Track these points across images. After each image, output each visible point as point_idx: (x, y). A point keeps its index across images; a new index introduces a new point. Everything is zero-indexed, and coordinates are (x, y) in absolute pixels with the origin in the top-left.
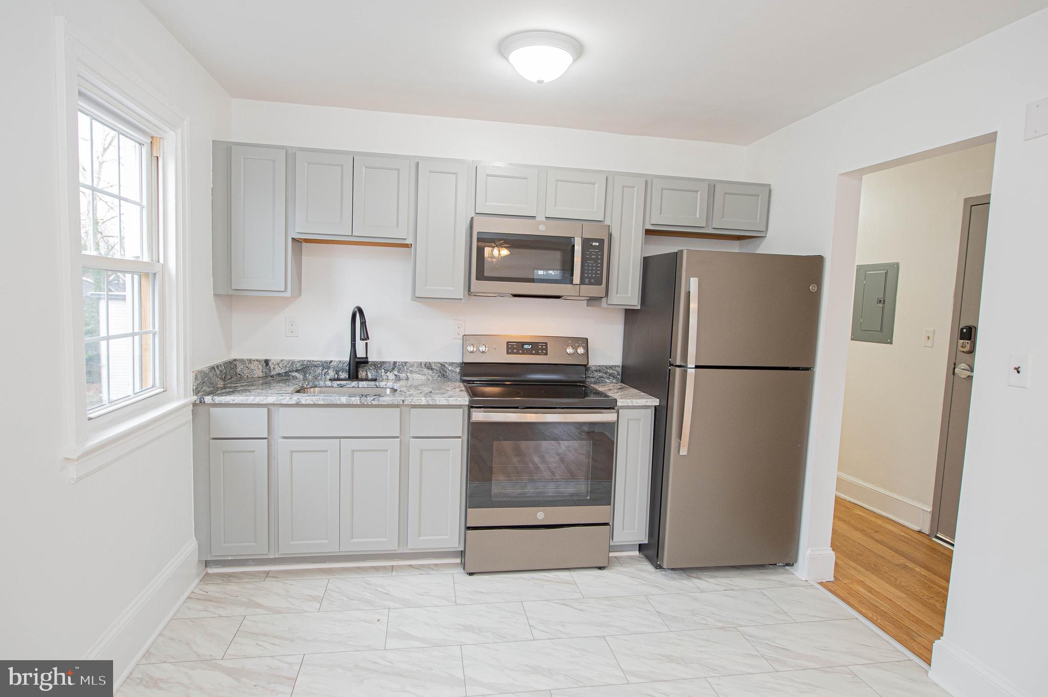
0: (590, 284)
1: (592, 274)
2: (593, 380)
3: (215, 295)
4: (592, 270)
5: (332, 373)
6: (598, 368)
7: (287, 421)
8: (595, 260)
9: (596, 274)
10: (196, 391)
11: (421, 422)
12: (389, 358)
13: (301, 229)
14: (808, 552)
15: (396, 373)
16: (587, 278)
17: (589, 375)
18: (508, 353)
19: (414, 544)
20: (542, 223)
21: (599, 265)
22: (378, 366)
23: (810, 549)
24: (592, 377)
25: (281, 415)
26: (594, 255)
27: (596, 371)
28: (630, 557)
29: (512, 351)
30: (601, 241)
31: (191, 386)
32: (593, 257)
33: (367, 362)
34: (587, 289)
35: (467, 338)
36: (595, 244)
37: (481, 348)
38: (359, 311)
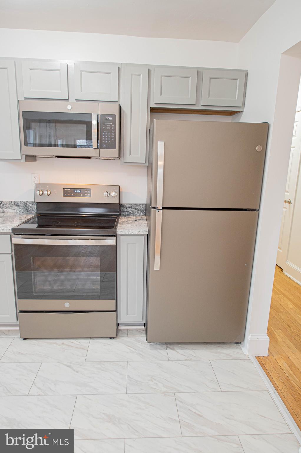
0: (107, 148)
1: (108, 140)
2: (127, 213)
4: (108, 138)
6: (130, 206)
8: (110, 131)
9: (111, 140)
14: (250, 336)
16: (104, 143)
17: (124, 210)
18: (64, 196)
20: (71, 103)
21: (113, 134)
23: (251, 335)
24: (126, 212)
26: (109, 127)
27: (129, 207)
28: (137, 330)
29: (67, 194)
30: (114, 116)
32: (108, 128)
34: (104, 152)
35: (37, 186)
36: (109, 118)
37: (46, 193)
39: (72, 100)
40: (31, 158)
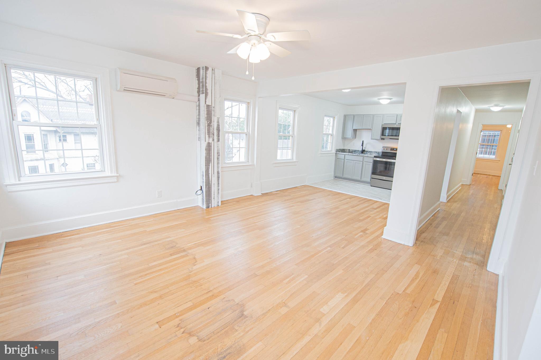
3: (342, 138)
5: (359, 152)
10: (336, 152)
11: (366, 159)
12: (369, 150)
13: (355, 128)
15: (370, 153)
19: (363, 179)
22: (367, 151)
25: (346, 156)
33: (365, 150)
35: (383, 147)
37: (385, 149)
38: (363, 141)
39: (396, 124)
40: (382, 139)
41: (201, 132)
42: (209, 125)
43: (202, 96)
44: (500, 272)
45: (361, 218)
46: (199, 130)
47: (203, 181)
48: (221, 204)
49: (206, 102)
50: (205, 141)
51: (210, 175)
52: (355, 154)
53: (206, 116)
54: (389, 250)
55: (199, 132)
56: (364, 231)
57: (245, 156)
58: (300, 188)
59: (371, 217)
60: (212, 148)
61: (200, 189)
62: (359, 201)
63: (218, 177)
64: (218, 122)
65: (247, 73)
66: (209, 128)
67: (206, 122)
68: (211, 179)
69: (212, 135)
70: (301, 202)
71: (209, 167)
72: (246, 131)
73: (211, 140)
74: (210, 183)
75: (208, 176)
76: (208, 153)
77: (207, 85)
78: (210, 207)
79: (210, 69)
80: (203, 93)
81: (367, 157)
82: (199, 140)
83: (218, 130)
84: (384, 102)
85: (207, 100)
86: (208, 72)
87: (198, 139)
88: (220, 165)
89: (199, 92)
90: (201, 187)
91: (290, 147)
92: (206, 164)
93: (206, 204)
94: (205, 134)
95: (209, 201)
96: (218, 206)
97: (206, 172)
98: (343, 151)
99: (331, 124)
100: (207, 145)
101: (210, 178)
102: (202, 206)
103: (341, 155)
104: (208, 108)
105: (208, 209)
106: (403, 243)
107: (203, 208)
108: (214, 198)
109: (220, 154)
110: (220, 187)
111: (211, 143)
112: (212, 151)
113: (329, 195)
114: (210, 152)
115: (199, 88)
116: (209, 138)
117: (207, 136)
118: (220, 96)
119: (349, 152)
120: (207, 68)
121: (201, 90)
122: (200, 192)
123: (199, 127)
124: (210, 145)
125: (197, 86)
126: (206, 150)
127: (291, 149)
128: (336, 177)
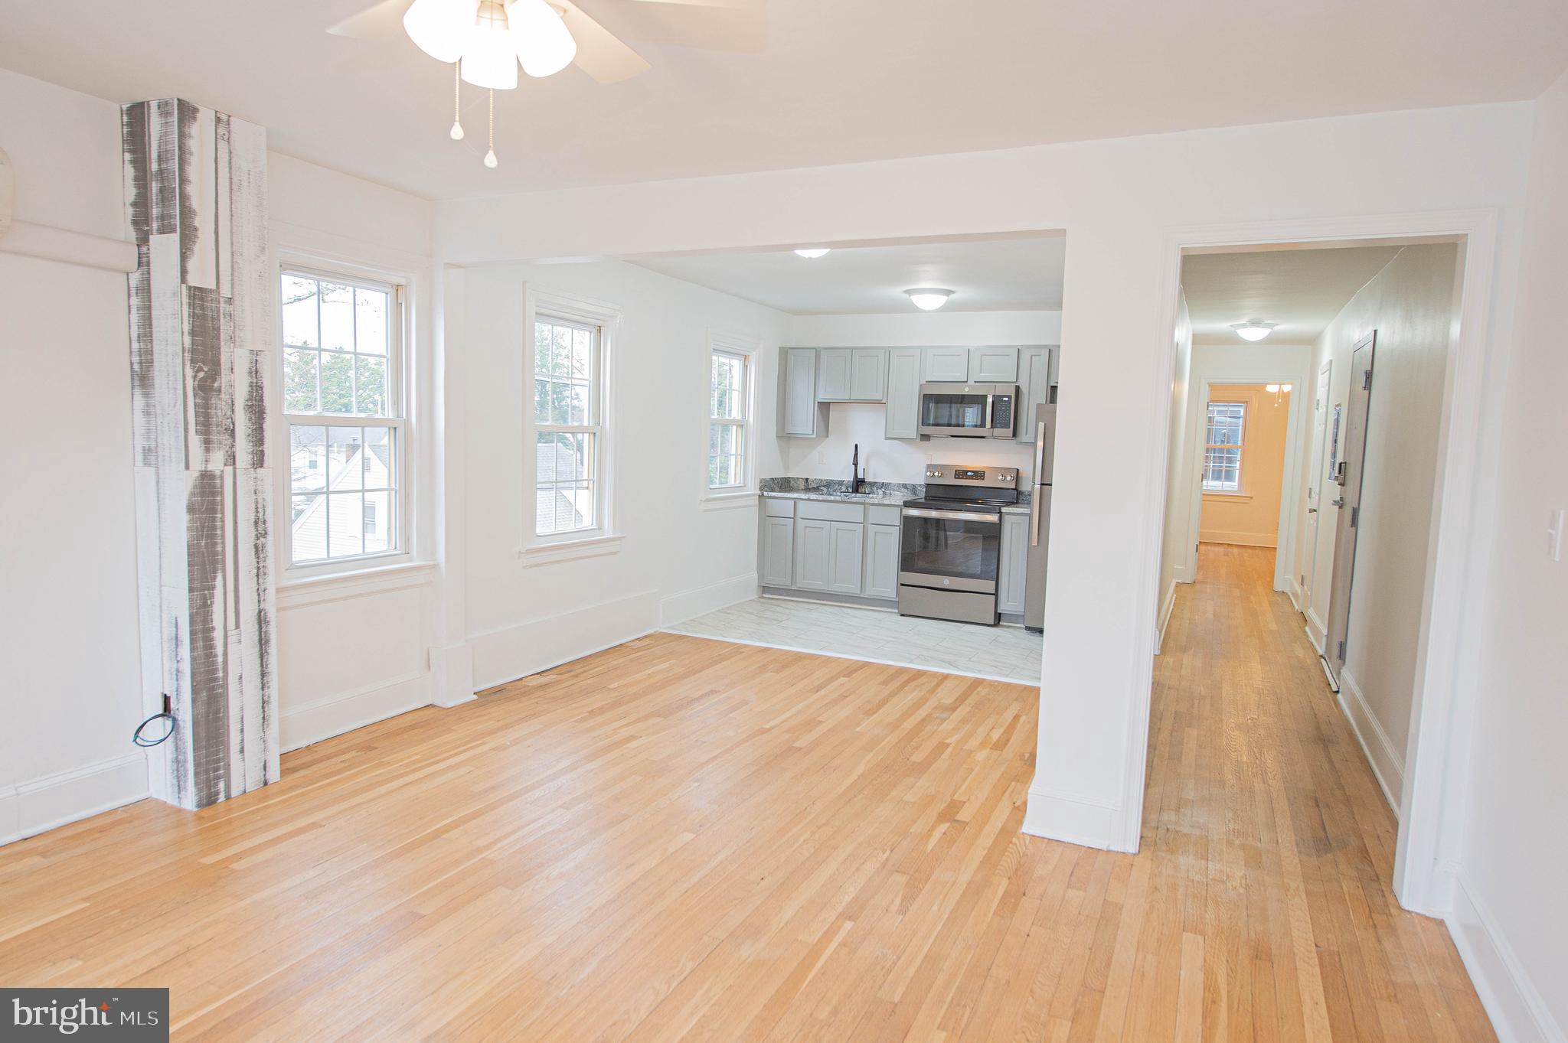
0: (1001, 428)
1: (1003, 420)
3: (777, 436)
4: (1003, 418)
5: (844, 489)
7: (804, 509)
8: (1006, 411)
9: (1006, 420)
10: (761, 489)
11: (875, 514)
12: (880, 480)
13: (822, 397)
15: (883, 490)
16: (999, 423)
18: (955, 478)
19: (869, 592)
20: (969, 386)
21: (1008, 414)
22: (872, 484)
25: (801, 504)
26: (1004, 407)
29: (958, 477)
30: (1009, 397)
31: (758, 487)
33: (864, 482)
34: (998, 431)
35: (930, 467)
36: (1004, 399)
37: (936, 474)
38: (856, 446)
39: (971, 382)
40: (925, 437)
41: (159, 420)
42: (207, 388)
43: (164, 247)
44: (1445, 909)
45: (918, 757)
46: (147, 413)
47: (178, 671)
48: (284, 773)
49: (184, 272)
50: (187, 467)
51: (218, 635)
52: (832, 498)
53: (188, 340)
54: (1069, 886)
55: (148, 422)
56: (949, 814)
57: (389, 528)
58: (639, 650)
59: (948, 745)
60: (222, 501)
61: (161, 711)
62: (885, 683)
63: (263, 642)
64: (255, 372)
65: (457, 132)
66: (207, 399)
67: (189, 372)
68: (225, 654)
69: (225, 438)
70: (659, 716)
71: (212, 596)
72: (389, 414)
73: (217, 462)
74: (220, 674)
75: (209, 645)
76: (203, 528)
77: (191, 189)
78: (222, 798)
79: (205, 118)
80: (164, 230)
81: (879, 505)
82: (146, 463)
83: (257, 410)
84: (929, 302)
85: (191, 265)
86: (194, 129)
87: (139, 457)
88: (271, 582)
89: (141, 222)
90: (166, 700)
91: (585, 477)
92: (191, 581)
93: (196, 784)
94: (186, 431)
95: (217, 769)
96: (266, 783)
97: (192, 622)
98: (785, 485)
99: (736, 384)
100: (195, 487)
101: (219, 650)
102: (170, 799)
103: (783, 504)
104: (198, 302)
105: (209, 812)
106: (1102, 845)
107: (179, 811)
108: (242, 751)
109: (270, 526)
110: (273, 692)
111: (218, 473)
112: (223, 513)
113: (763, 669)
114: (214, 520)
115: (141, 204)
116: (207, 450)
117: (195, 441)
118: (263, 249)
119: (807, 490)
120: (187, 112)
121: (155, 211)
122: (161, 727)
123: (146, 395)
124: (214, 487)
125: (131, 193)
126: (191, 509)
127: (591, 486)
128: (765, 589)
